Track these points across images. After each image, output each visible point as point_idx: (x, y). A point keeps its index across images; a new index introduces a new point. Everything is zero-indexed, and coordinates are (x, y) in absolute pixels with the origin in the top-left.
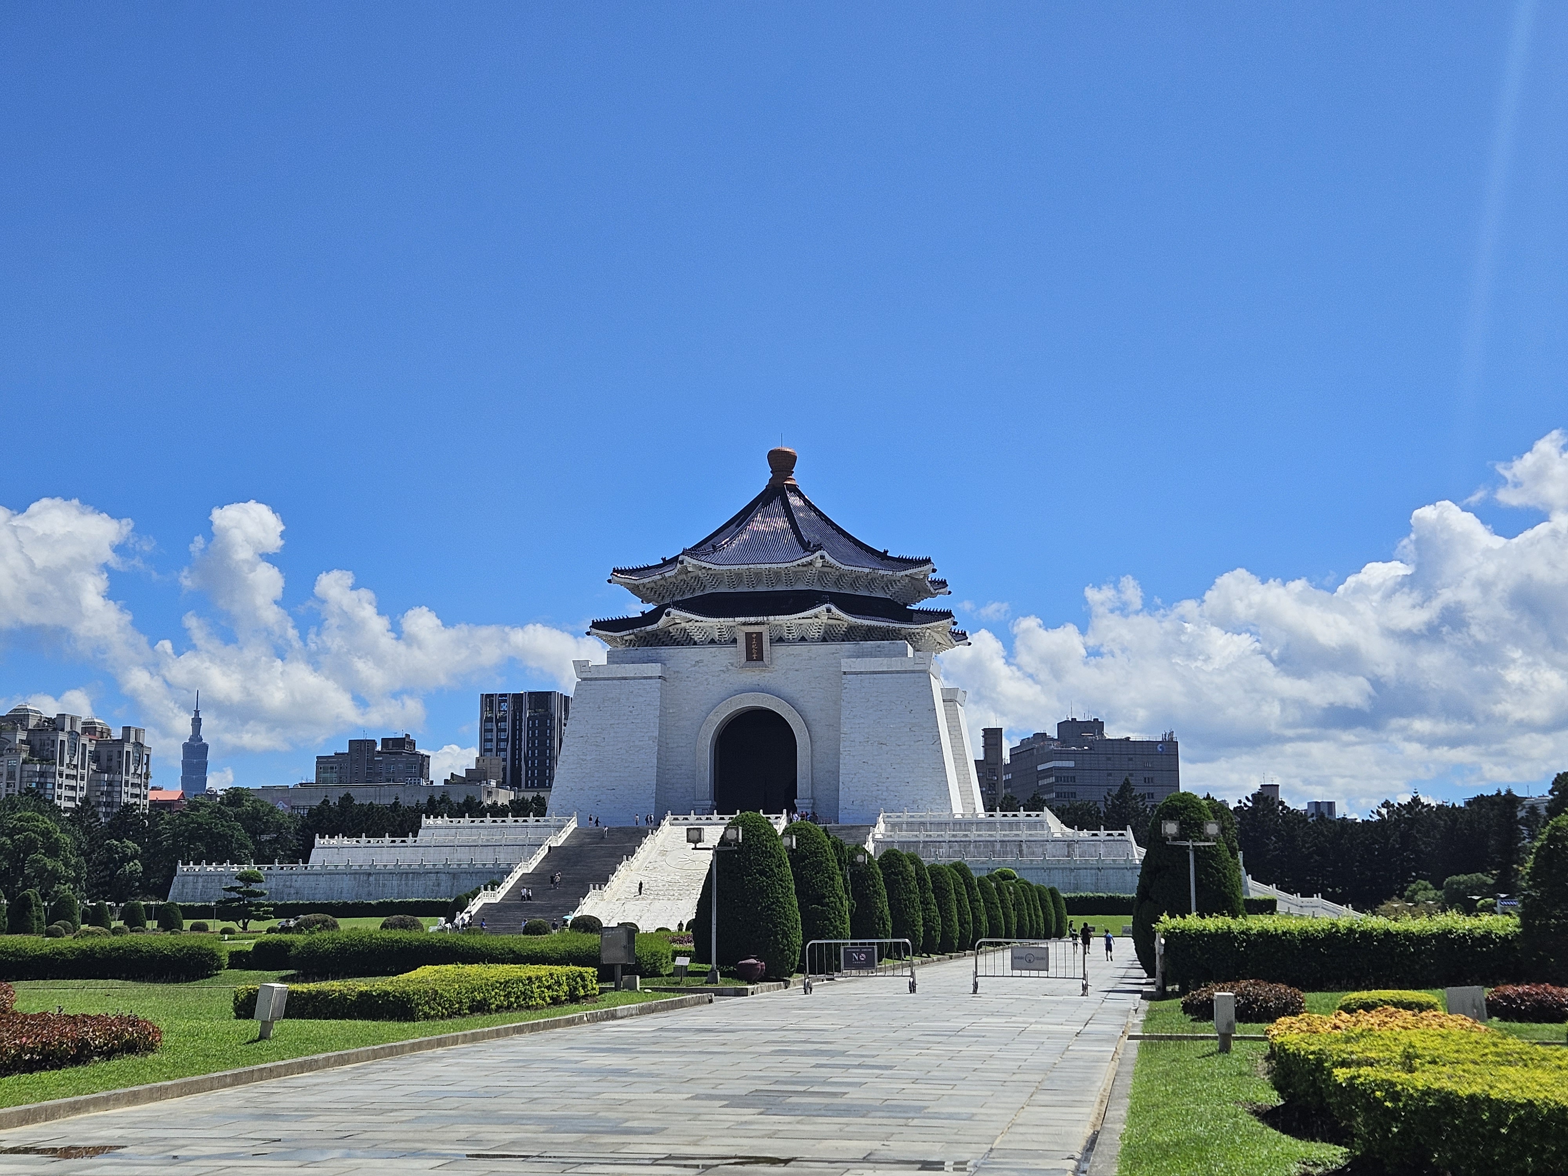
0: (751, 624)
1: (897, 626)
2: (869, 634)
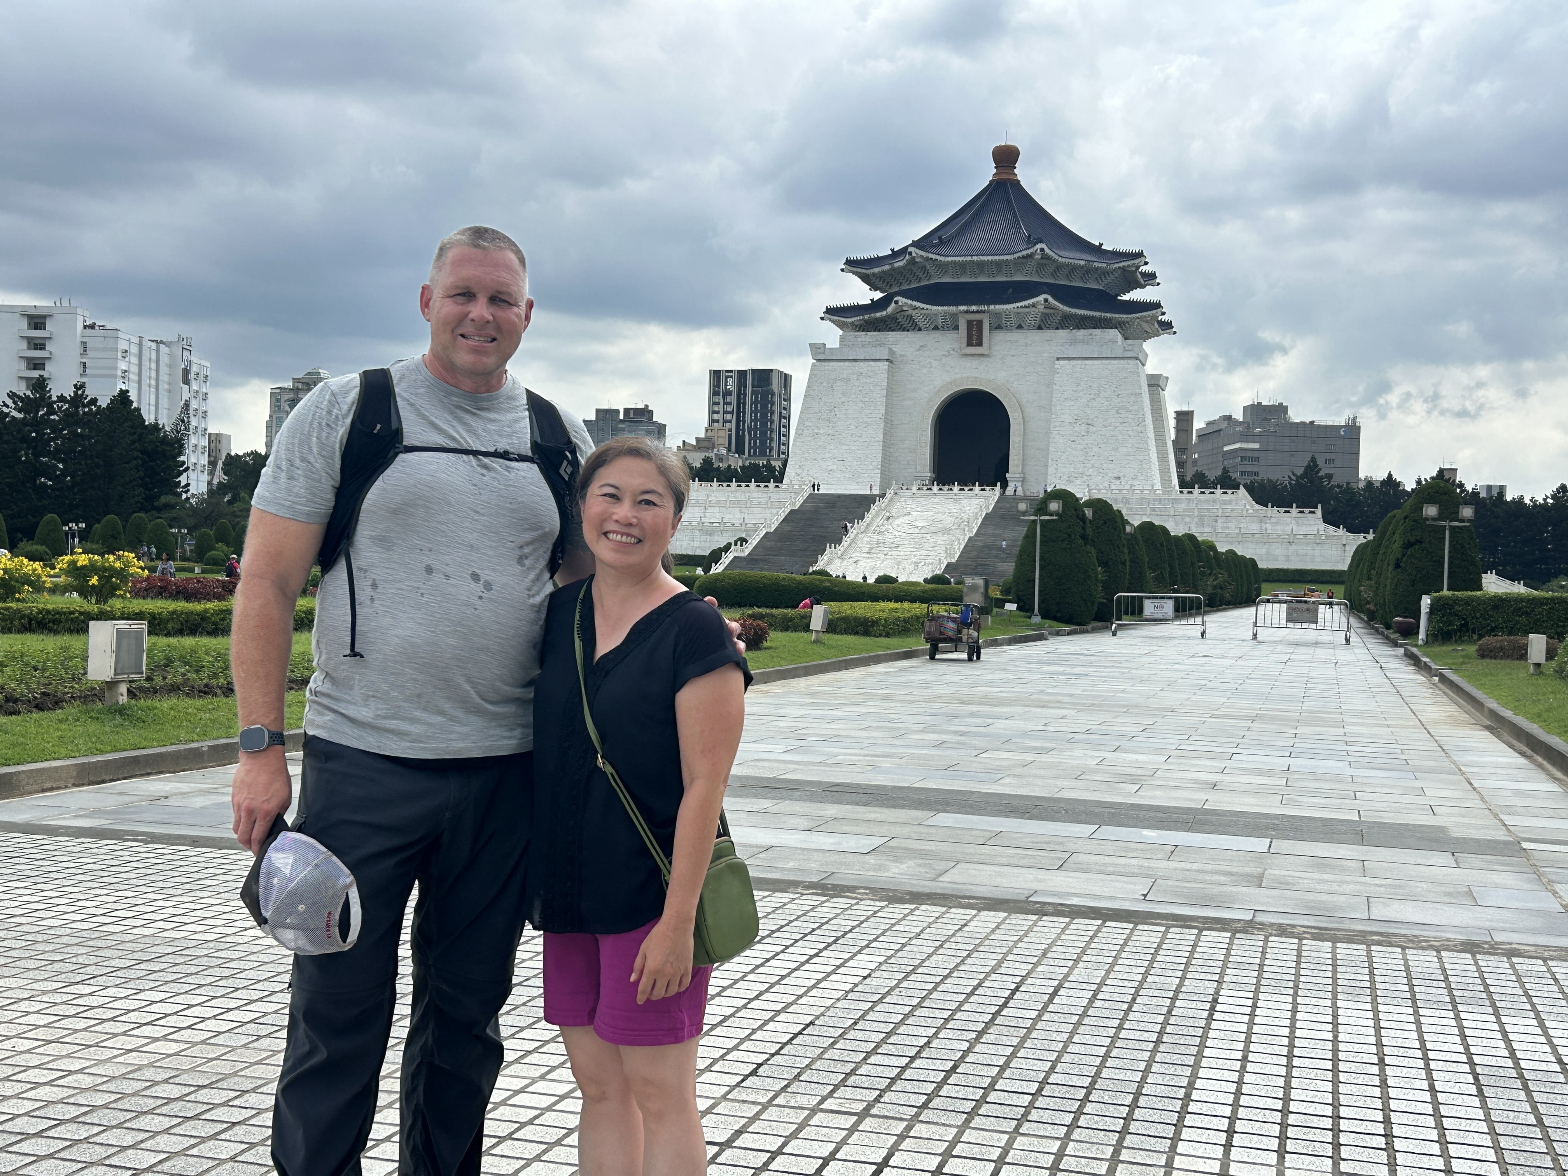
0: (973, 312)
1: (1109, 315)
2: (1081, 323)
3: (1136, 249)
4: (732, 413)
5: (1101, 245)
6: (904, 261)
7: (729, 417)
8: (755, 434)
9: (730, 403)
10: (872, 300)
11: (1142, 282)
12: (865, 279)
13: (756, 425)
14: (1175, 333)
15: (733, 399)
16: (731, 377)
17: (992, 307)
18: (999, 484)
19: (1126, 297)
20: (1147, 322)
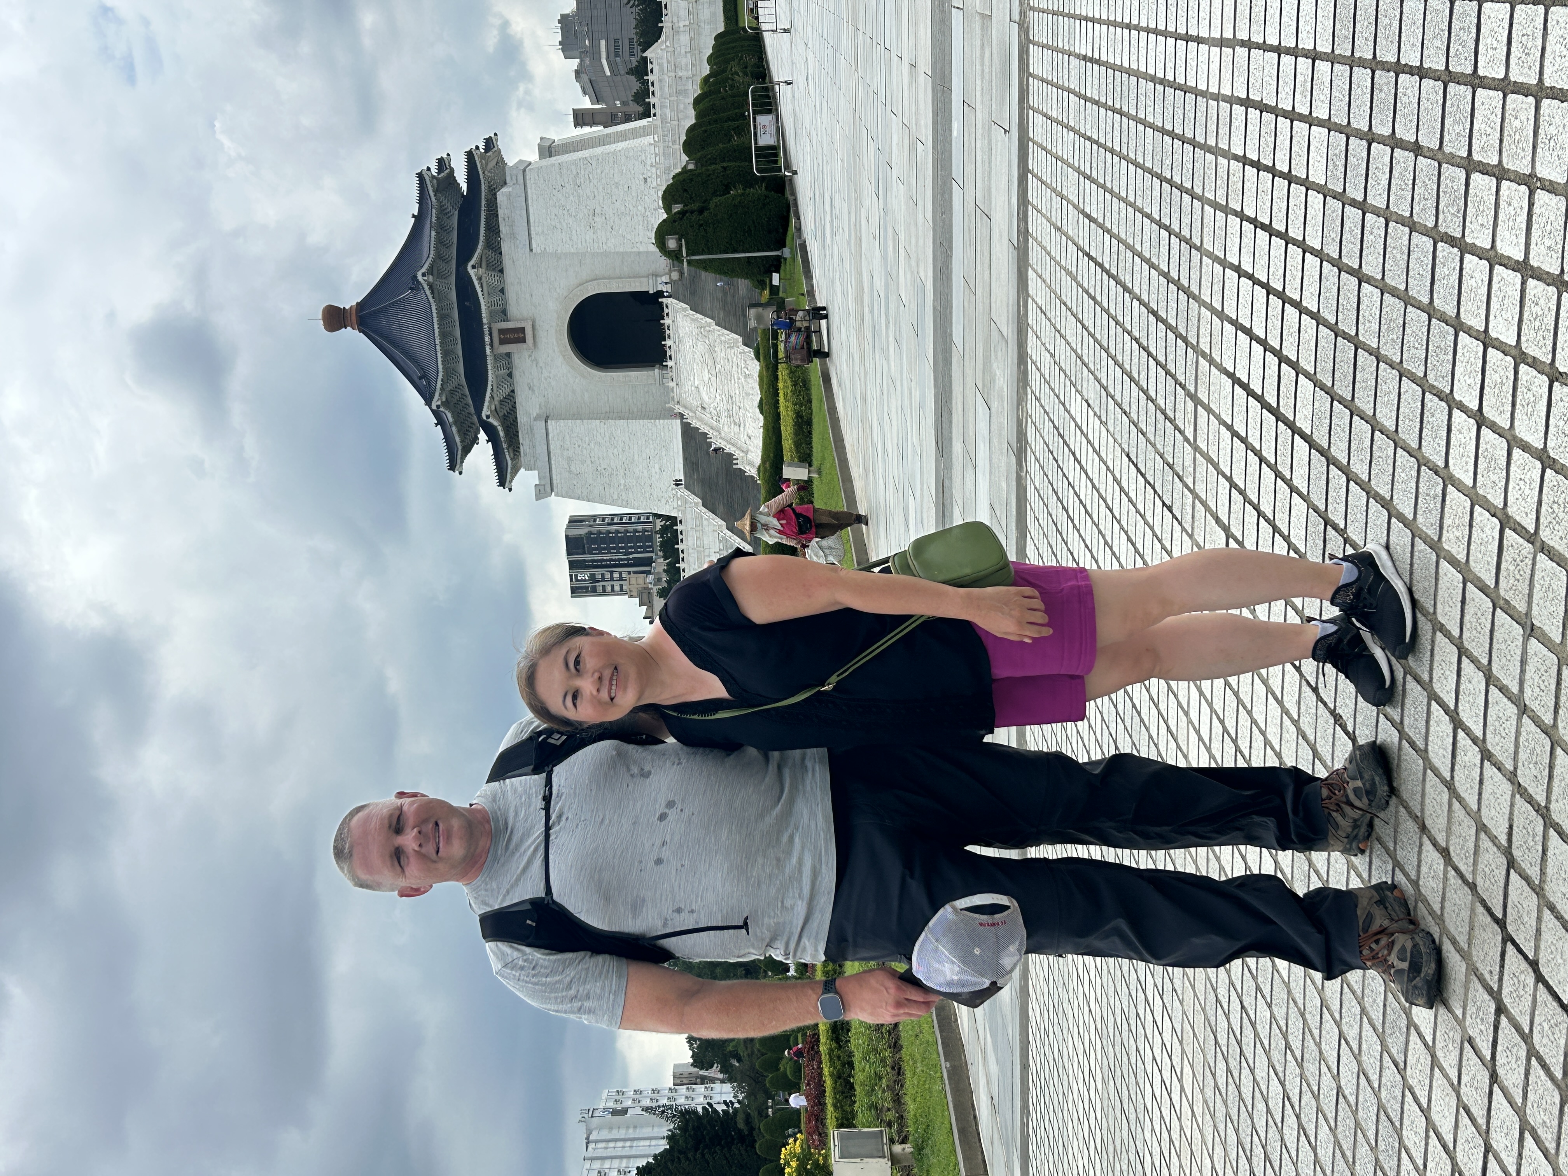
0: (491, 339)
1: (483, 202)
2: (494, 229)
3: (415, 181)
4: (612, 573)
5: (414, 216)
6: (447, 412)
7: (616, 576)
8: (631, 547)
9: (603, 575)
10: (488, 441)
11: (447, 171)
12: (467, 450)
13: (622, 548)
14: (496, 134)
15: (598, 573)
16: (576, 576)
17: (485, 321)
18: (660, 300)
19: (464, 187)
20: (487, 164)
